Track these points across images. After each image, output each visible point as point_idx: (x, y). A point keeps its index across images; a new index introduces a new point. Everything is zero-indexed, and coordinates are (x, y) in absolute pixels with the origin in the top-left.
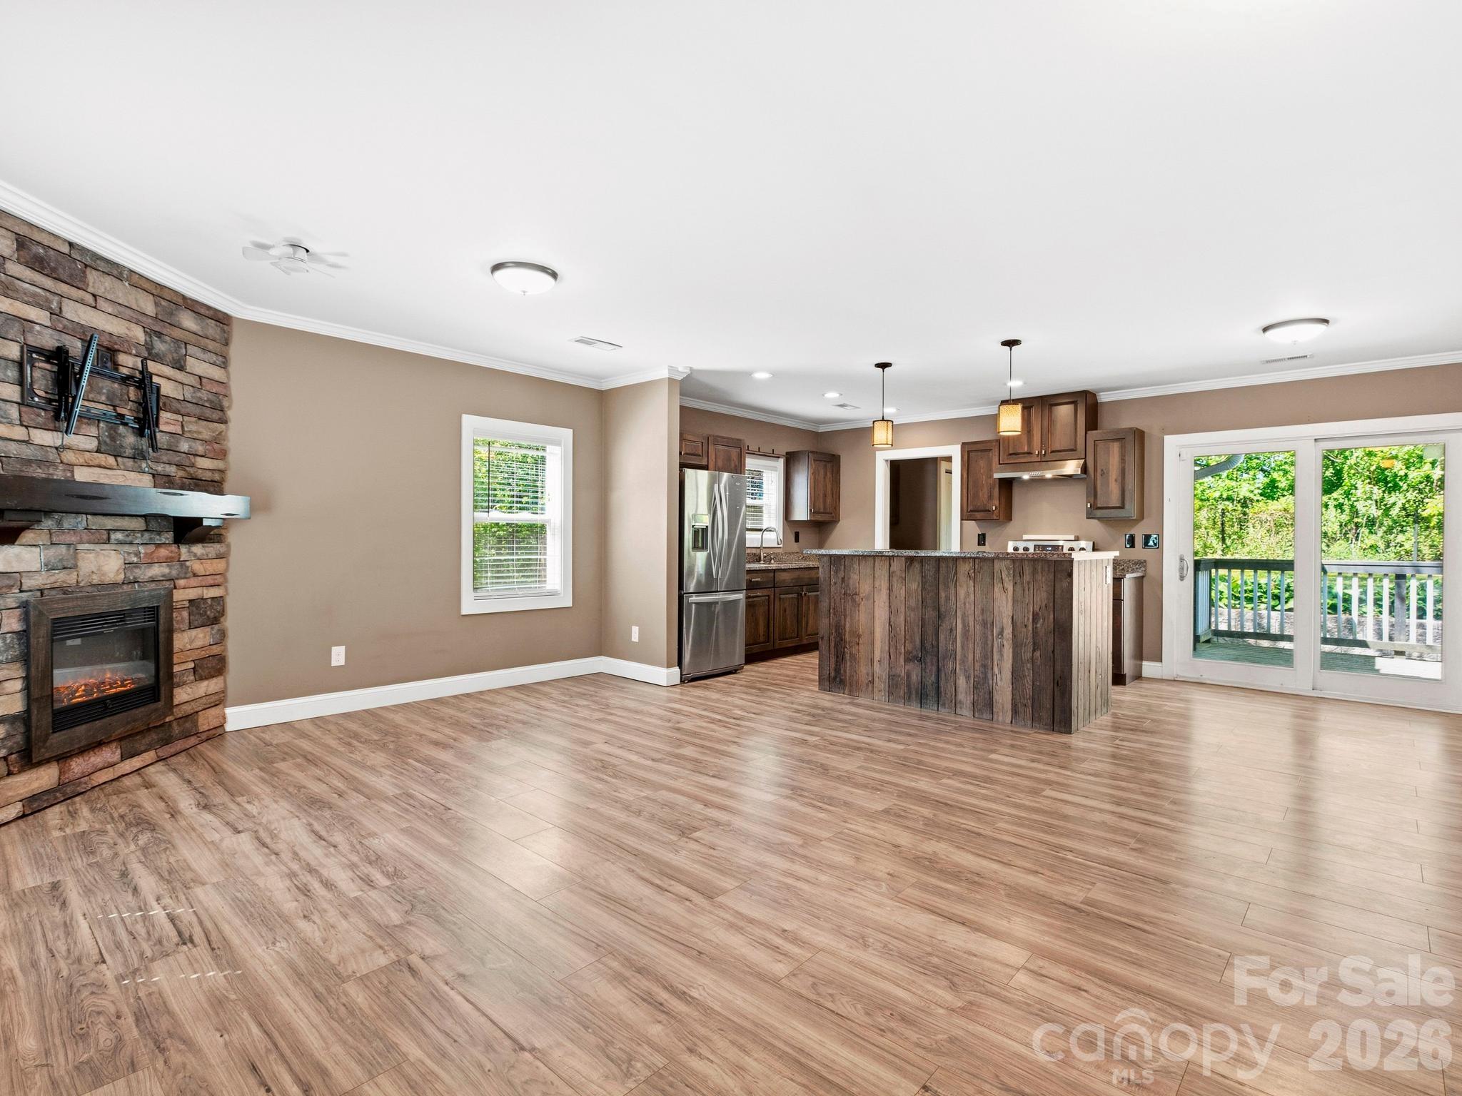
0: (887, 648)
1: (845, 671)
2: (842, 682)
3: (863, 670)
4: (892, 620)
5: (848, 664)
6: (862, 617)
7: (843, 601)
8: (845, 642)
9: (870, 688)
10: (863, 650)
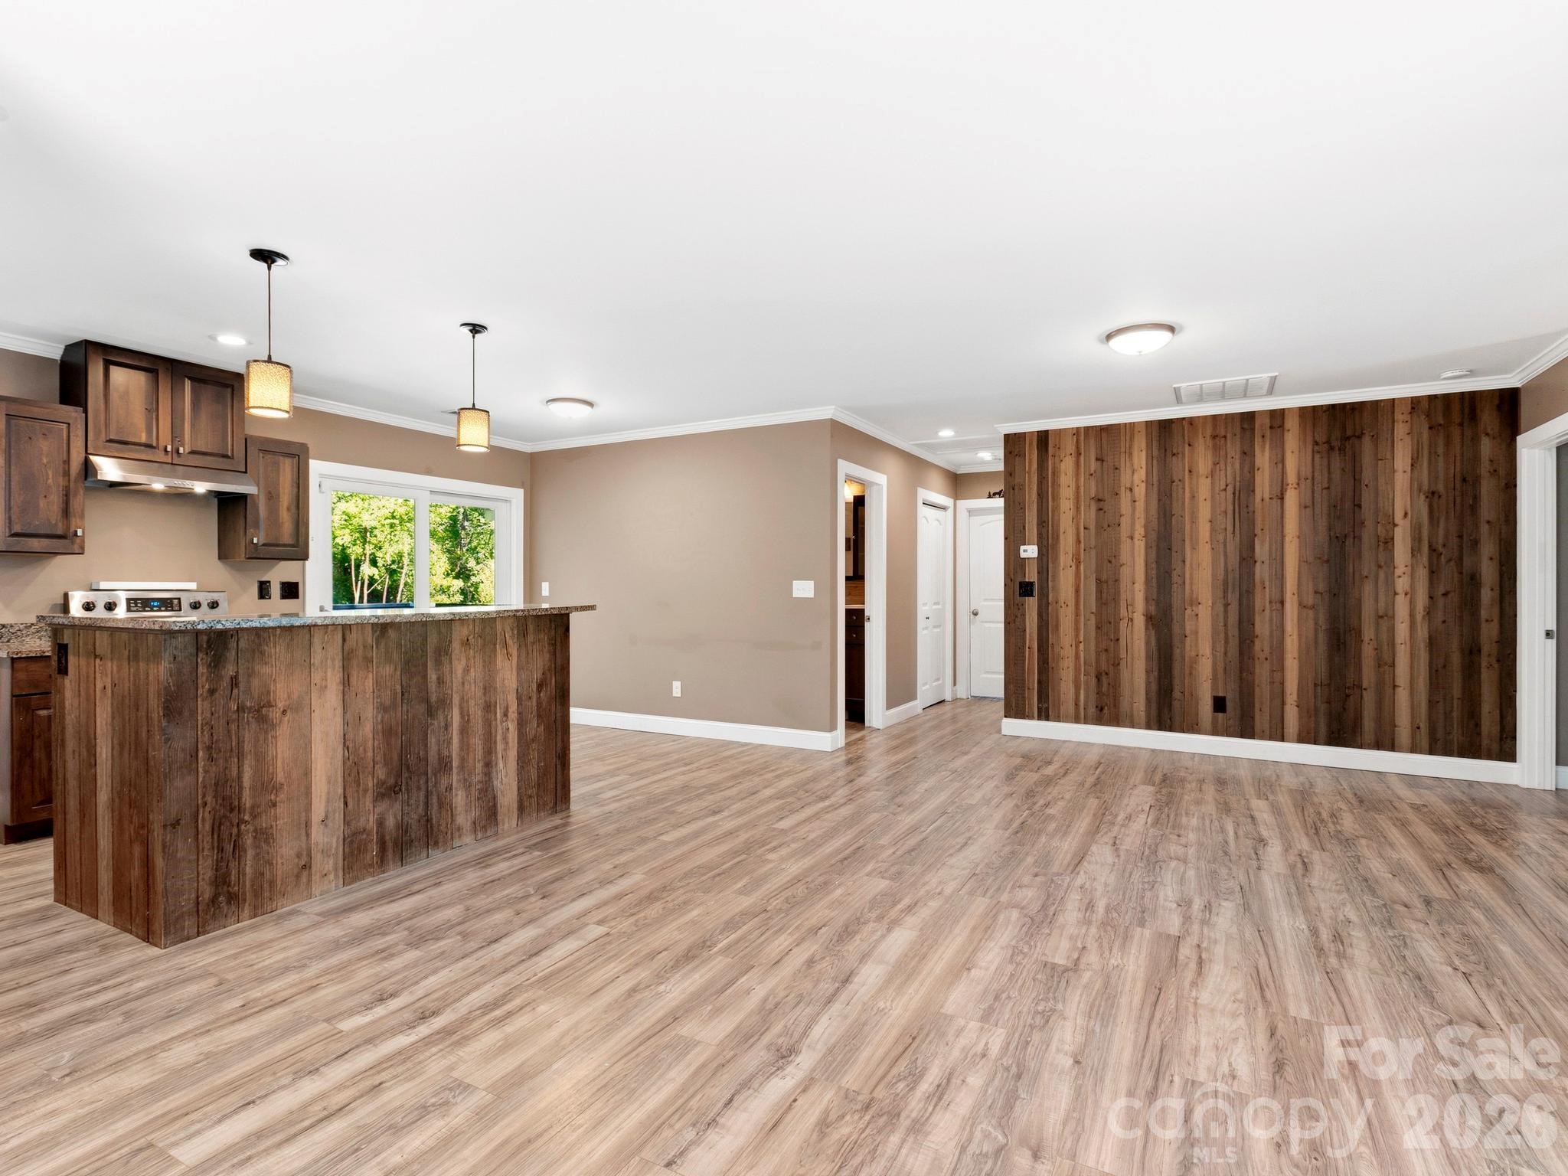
0: (340, 791)
1: (241, 873)
2: (233, 899)
3: (285, 851)
4: (350, 736)
5: (250, 853)
6: (282, 748)
7: (233, 727)
8: (240, 810)
9: (304, 879)
10: (283, 817)
